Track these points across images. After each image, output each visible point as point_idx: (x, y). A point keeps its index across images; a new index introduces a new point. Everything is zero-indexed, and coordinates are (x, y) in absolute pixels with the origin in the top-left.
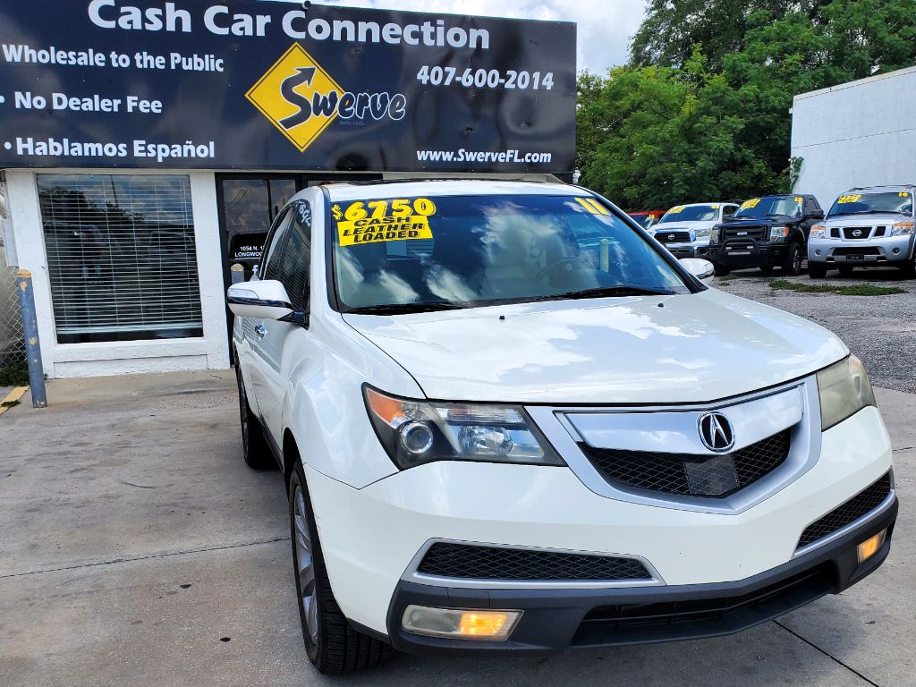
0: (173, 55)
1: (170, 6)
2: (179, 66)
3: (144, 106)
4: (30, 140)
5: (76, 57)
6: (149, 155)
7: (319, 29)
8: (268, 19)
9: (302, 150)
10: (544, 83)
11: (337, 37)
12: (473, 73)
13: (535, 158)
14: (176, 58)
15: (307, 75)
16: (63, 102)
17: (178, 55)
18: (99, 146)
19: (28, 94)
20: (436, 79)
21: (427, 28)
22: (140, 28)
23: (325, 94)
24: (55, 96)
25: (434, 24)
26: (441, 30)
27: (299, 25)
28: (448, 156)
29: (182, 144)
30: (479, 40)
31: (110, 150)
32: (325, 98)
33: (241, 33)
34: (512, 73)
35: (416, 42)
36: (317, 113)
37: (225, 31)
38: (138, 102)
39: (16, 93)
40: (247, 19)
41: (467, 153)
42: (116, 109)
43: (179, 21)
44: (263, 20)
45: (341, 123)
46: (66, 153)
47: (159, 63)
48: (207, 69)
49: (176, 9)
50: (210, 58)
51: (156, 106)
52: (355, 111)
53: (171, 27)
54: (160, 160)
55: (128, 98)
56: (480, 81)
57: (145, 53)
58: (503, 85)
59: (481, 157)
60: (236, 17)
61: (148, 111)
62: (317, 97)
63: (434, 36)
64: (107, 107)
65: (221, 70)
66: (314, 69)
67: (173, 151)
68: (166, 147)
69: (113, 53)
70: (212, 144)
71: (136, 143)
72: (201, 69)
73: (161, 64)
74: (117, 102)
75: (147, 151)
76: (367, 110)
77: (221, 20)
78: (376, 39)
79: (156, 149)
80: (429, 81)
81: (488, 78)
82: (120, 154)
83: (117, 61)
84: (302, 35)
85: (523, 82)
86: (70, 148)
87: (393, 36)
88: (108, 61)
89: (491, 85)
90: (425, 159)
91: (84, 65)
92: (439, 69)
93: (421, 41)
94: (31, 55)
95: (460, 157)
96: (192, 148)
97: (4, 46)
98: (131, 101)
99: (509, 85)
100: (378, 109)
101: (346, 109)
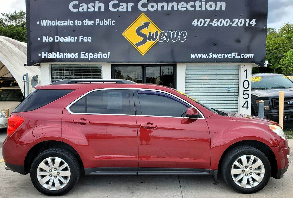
0: (96, 20)
1: (97, 2)
2: (98, 24)
3: (85, 39)
4: (47, 53)
5: (64, 23)
6: (86, 57)
7: (152, 7)
8: (133, 4)
9: (143, 55)
10: (251, 23)
11: (160, 9)
12: (217, 21)
13: (246, 56)
14: (97, 21)
15: (146, 25)
16: (59, 39)
17: (98, 20)
18: (69, 54)
19: (47, 37)
20: (201, 23)
21: (198, 3)
22: (86, 11)
23: (153, 32)
24: (56, 37)
25: (201, 1)
26: (204, 4)
27: (144, 5)
28: (204, 56)
29: (98, 53)
30: (221, 6)
31: (72, 56)
32: (153, 34)
33: (122, 10)
34: (236, 20)
35: (193, 9)
36: (150, 40)
37: (116, 10)
38: (83, 38)
39: (44, 36)
40: (125, 5)
41: (213, 54)
42: (75, 41)
43: (100, 7)
44: (131, 5)
45: (159, 43)
46: (58, 57)
47: (91, 23)
48: (109, 24)
49: (99, 3)
50: (110, 20)
51: (89, 39)
52: (165, 39)
53: (97, 10)
54: (90, 59)
55: (80, 36)
56: (221, 23)
57: (87, 20)
58: (231, 25)
59: (220, 56)
60: (121, 4)
61: (86, 41)
62: (150, 33)
63: (200, 6)
64: (73, 40)
65: (114, 24)
67: (95, 56)
68: (92, 54)
69: (76, 20)
70: (109, 53)
71: (82, 53)
72: (106, 24)
73: (92, 24)
74: (76, 38)
75: (85, 56)
76: (170, 38)
77: (115, 6)
78: (175, 9)
79: (88, 55)
80: (197, 25)
81: (225, 23)
82: (76, 57)
83: (77, 23)
84: (145, 9)
85: (241, 23)
86: (59, 55)
87: (183, 7)
88: (74, 23)
89: (226, 25)
90: (194, 57)
91: (66, 26)
92: (202, 20)
93: (195, 9)
94: (49, 23)
95: (210, 56)
96: (101, 54)
97: (41, 21)
98: (81, 38)
99: (234, 25)
100: (175, 38)
101: (161, 38)
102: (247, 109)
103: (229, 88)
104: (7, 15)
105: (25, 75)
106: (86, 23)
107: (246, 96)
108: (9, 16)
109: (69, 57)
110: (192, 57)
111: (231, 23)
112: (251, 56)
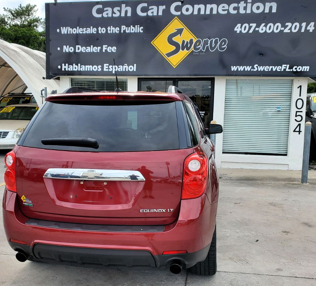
0: (122, 27)
1: (123, 6)
2: (124, 31)
3: (109, 49)
4: (67, 65)
5: (86, 30)
6: (109, 70)
7: (187, 10)
8: (164, 7)
9: (174, 67)
10: (308, 28)
11: (196, 13)
13: (299, 69)
14: (123, 28)
15: (180, 32)
16: (80, 49)
17: (124, 26)
18: (91, 66)
19: (68, 46)
20: (245, 30)
21: (242, 5)
22: (111, 16)
23: (187, 40)
24: (77, 46)
25: (246, 2)
26: (249, 5)
27: (178, 9)
28: (248, 68)
29: (123, 65)
30: (271, 8)
31: (95, 68)
32: (187, 42)
33: (151, 15)
34: (289, 24)
35: (235, 12)
36: (183, 49)
38: (107, 48)
39: (64, 46)
40: (155, 8)
41: (259, 67)
42: (98, 51)
43: (126, 12)
44: (162, 8)
45: (194, 53)
46: (79, 70)
47: (116, 30)
48: (136, 32)
49: (126, 7)
50: (137, 27)
51: (114, 49)
52: (201, 48)
53: (123, 15)
54: (114, 72)
55: (104, 46)
56: (270, 29)
57: (112, 27)
58: (283, 30)
59: (267, 68)
60: (150, 7)
61: (110, 51)
62: (184, 42)
63: (245, 8)
64: (95, 50)
65: (142, 31)
66: (183, 29)
67: (119, 68)
68: (116, 66)
69: (100, 27)
70: (135, 65)
71: (105, 65)
72: (133, 32)
74: (99, 48)
75: (109, 69)
76: (208, 47)
77: (144, 10)
78: (215, 12)
79: (112, 68)
80: (241, 31)
81: (275, 28)
82: (98, 70)
83: (101, 31)
84: (179, 13)
85: (295, 29)
86: (81, 67)
88: (98, 30)
89: (276, 31)
90: (235, 70)
91: (89, 33)
92: (247, 25)
93: (238, 11)
94: (70, 31)
95: (255, 69)
96: (127, 67)
97: (62, 28)
98: (105, 47)
99: (287, 31)
100: (213, 46)
101: (197, 47)
102: (299, 134)
103: (278, 108)
104: (10, 11)
105: (43, 90)
106: (110, 30)
107: (299, 118)
108: (13, 12)
109: (91, 70)
110: (232, 70)
111: (283, 29)
112: (306, 68)
